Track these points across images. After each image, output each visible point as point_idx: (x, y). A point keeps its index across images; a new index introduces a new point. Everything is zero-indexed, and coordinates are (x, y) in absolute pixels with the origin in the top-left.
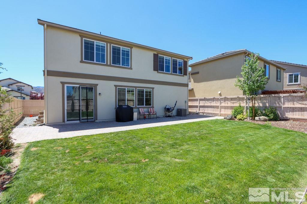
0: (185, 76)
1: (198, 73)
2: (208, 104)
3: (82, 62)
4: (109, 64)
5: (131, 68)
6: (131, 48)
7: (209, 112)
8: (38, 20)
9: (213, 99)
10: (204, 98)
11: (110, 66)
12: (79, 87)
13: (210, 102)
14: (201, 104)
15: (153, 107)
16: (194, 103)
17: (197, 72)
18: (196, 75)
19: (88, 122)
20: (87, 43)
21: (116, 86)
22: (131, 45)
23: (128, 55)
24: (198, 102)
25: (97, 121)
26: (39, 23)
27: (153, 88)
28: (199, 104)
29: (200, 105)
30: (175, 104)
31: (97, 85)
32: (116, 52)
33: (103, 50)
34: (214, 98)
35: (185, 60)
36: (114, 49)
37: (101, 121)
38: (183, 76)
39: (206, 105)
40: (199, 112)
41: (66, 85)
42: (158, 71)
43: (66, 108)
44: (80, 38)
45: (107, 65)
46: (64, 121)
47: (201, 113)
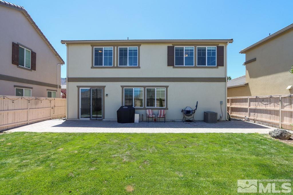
0: (219, 67)
1: (255, 60)
2: (262, 106)
3: (92, 67)
4: (115, 66)
5: (139, 67)
6: (139, 46)
7: (264, 119)
8: (62, 41)
9: (270, 100)
10: (255, 97)
11: (117, 67)
12: (90, 89)
13: (266, 104)
14: (252, 107)
15: (167, 109)
16: (243, 105)
17: (253, 59)
18: (253, 64)
19: (96, 120)
20: (96, 51)
21: (122, 87)
22: (139, 43)
23: (136, 54)
24: (248, 103)
25: (104, 120)
26: (62, 43)
27: (167, 87)
28: (250, 106)
29: (250, 108)
30: (197, 106)
31: (105, 86)
32: (123, 53)
33: (111, 54)
34: (271, 97)
35: (220, 45)
36: (121, 50)
37: (108, 120)
38: (217, 67)
39: (258, 107)
40: (249, 118)
41: (80, 88)
42: (173, 65)
43: (80, 107)
44: (91, 47)
45: (114, 67)
46: (78, 118)
47: (252, 119)
